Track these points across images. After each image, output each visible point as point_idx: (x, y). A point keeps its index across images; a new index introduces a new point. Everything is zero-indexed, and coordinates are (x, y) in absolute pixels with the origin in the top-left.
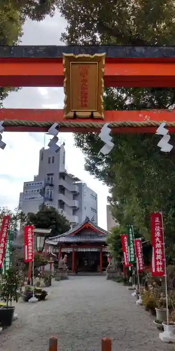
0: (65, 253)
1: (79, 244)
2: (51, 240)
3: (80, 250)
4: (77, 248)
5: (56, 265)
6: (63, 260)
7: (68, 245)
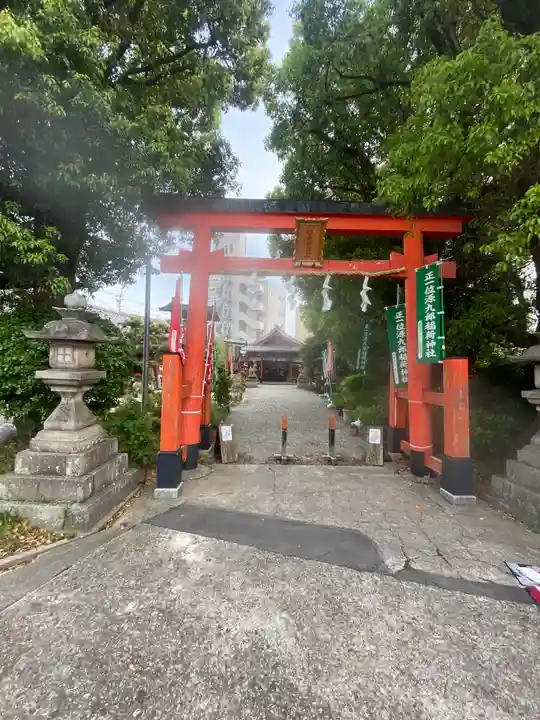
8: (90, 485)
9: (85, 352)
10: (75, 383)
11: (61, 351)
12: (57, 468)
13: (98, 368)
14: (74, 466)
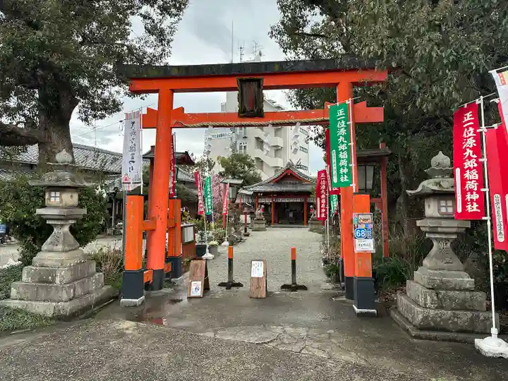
0: (262, 204)
1: (280, 194)
2: (246, 189)
3: (280, 200)
4: (277, 197)
5: (253, 216)
6: (259, 212)
7: (266, 194)
8: (72, 290)
9: (70, 195)
10: (62, 217)
11: (53, 194)
12: (50, 278)
13: (80, 206)
14: (62, 276)
